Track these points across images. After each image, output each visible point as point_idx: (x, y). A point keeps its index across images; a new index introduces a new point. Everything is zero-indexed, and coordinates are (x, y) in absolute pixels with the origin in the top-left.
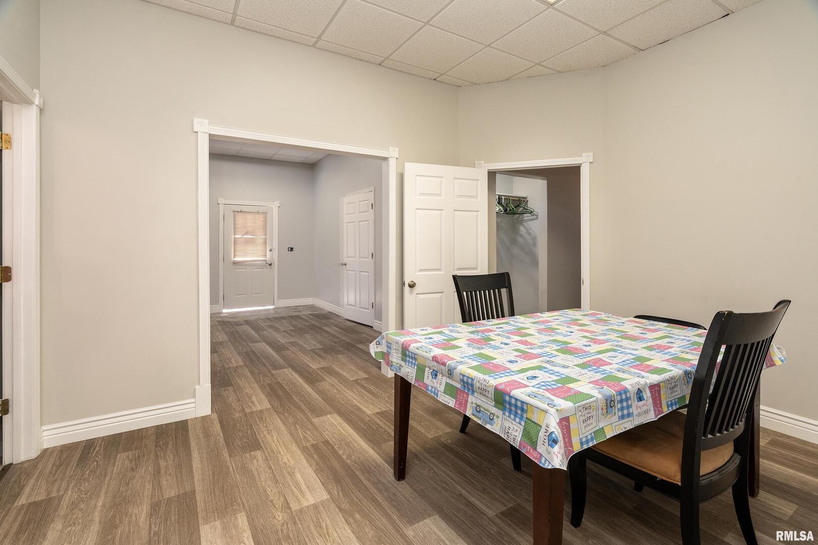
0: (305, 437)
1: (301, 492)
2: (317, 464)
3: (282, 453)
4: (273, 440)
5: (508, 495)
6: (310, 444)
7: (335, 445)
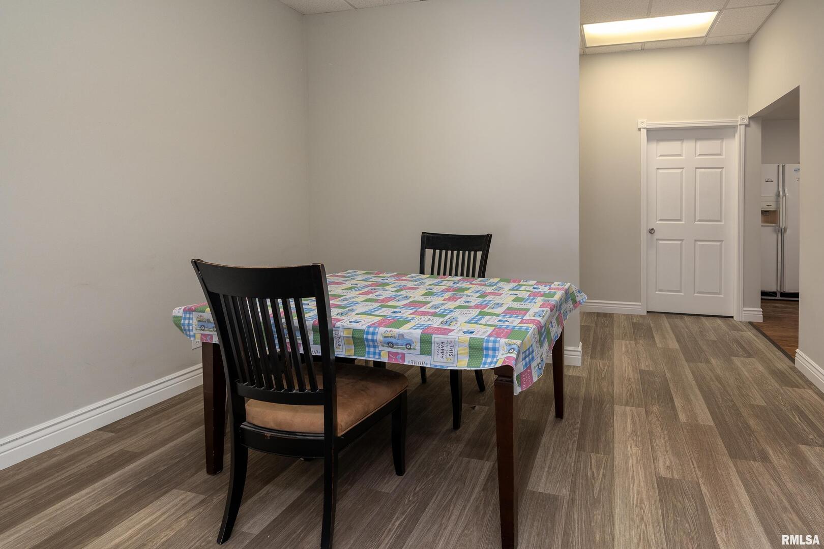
0: (598, 469)
1: (633, 417)
2: (606, 432)
3: (635, 459)
4: (639, 485)
5: (452, 465)
6: (599, 455)
7: (575, 440)
